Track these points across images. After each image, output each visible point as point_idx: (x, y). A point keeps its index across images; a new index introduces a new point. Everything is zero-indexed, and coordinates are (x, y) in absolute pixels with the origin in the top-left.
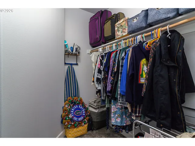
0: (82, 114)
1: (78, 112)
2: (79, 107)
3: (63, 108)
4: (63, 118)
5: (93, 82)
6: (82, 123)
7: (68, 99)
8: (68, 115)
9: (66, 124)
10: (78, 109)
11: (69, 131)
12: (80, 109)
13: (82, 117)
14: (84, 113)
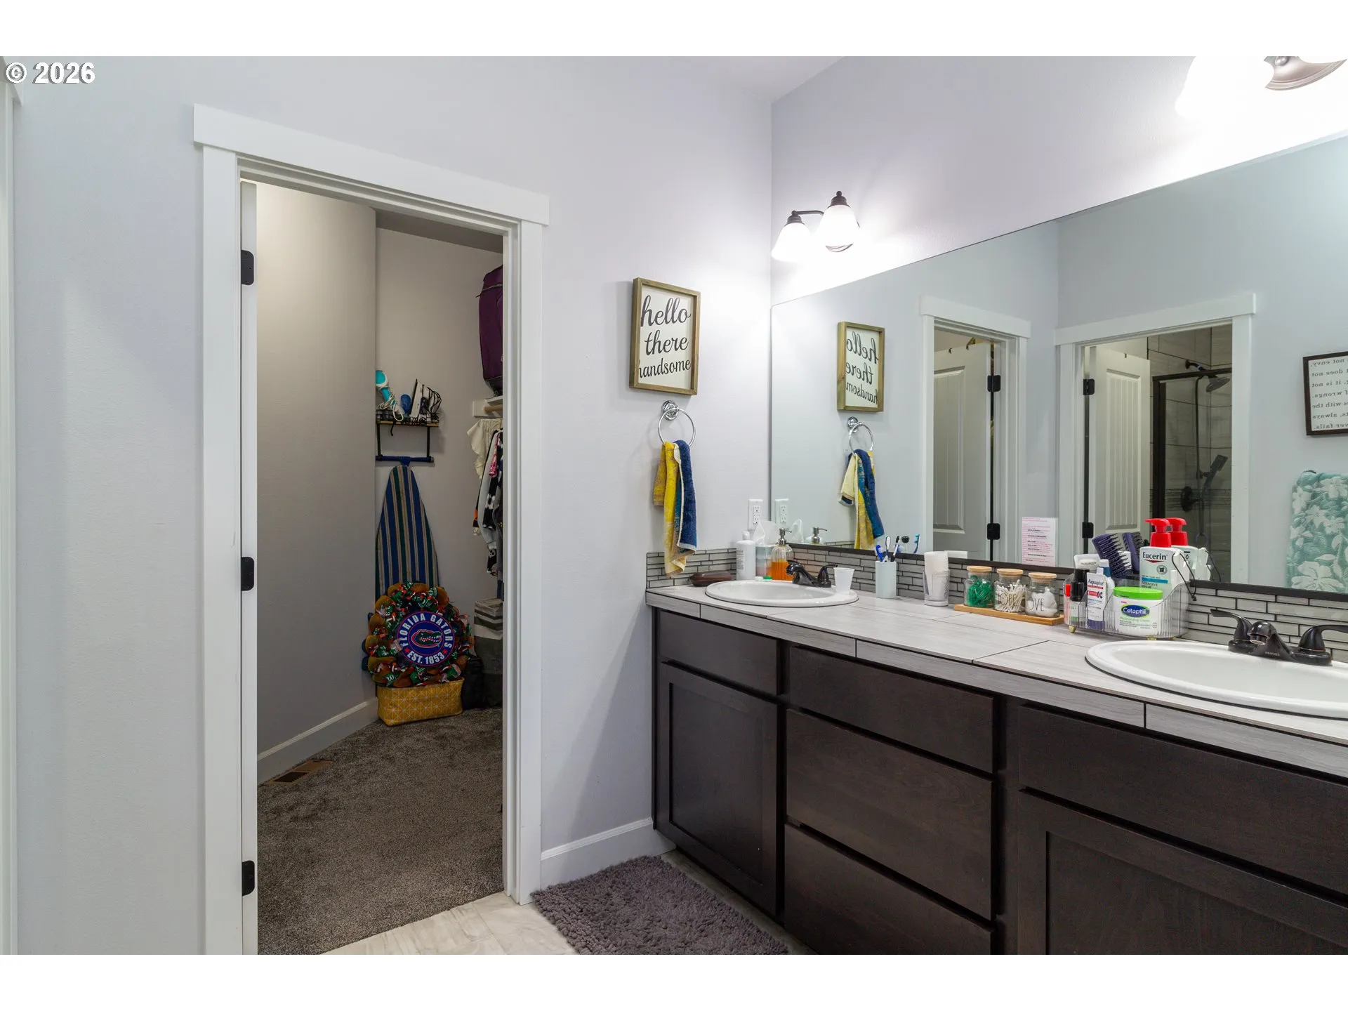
0: (442, 644)
1: (426, 635)
2: (433, 618)
3: (369, 618)
4: (370, 650)
5: (476, 524)
6: (441, 674)
7: (390, 591)
8: (386, 642)
9: (379, 670)
10: (427, 625)
11: (390, 696)
12: (434, 627)
13: (440, 654)
14: (449, 642)
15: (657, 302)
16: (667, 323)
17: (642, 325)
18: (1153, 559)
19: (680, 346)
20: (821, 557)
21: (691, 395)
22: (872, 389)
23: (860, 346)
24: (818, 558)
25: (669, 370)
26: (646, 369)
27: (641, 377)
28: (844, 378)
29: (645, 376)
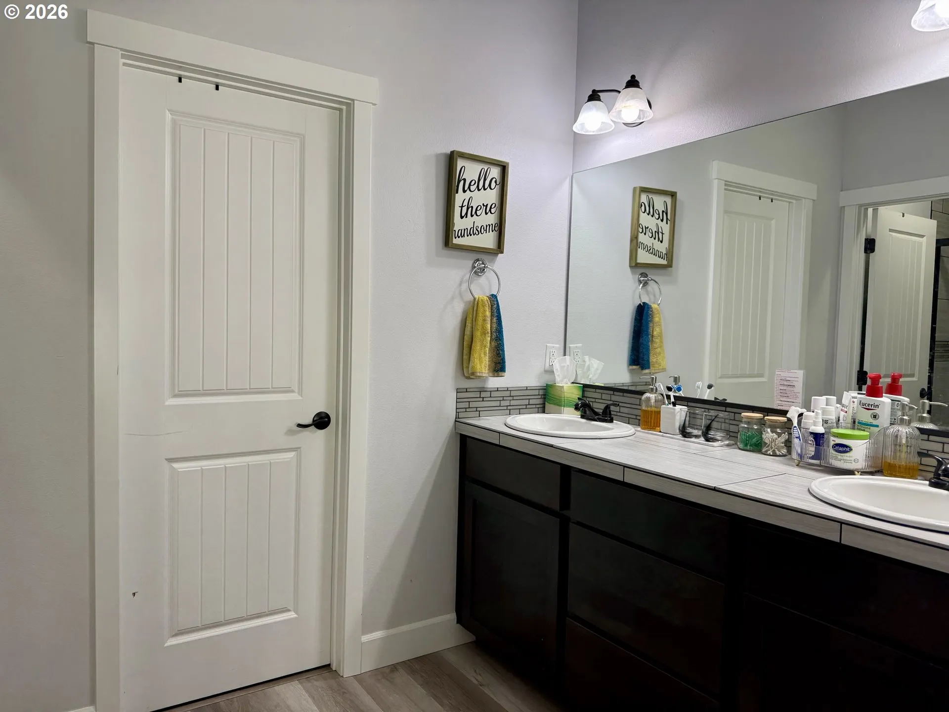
15: (470, 171)
16: (479, 190)
17: (457, 193)
18: (868, 407)
19: (490, 210)
20: (606, 396)
21: (498, 254)
22: (663, 247)
23: (653, 208)
24: (604, 396)
25: (480, 232)
26: (460, 231)
27: (455, 238)
28: (637, 238)
29: (459, 237)
